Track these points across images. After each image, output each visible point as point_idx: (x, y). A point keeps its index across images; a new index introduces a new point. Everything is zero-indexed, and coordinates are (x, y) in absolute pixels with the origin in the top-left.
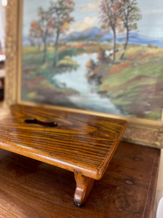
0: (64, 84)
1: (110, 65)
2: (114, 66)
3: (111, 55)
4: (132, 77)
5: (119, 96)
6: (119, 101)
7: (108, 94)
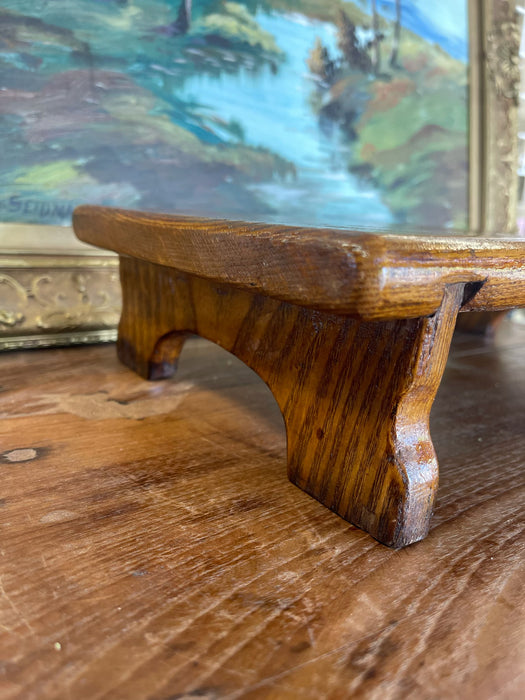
0: (235, 128)
1: (371, 78)
2: (380, 84)
3: (370, 44)
4: (417, 127)
5: (399, 183)
6: (398, 199)
7: (375, 174)
